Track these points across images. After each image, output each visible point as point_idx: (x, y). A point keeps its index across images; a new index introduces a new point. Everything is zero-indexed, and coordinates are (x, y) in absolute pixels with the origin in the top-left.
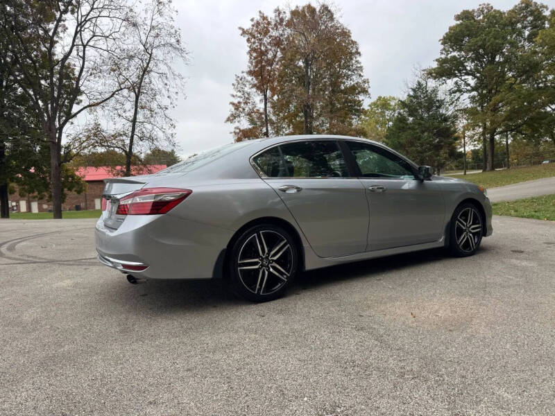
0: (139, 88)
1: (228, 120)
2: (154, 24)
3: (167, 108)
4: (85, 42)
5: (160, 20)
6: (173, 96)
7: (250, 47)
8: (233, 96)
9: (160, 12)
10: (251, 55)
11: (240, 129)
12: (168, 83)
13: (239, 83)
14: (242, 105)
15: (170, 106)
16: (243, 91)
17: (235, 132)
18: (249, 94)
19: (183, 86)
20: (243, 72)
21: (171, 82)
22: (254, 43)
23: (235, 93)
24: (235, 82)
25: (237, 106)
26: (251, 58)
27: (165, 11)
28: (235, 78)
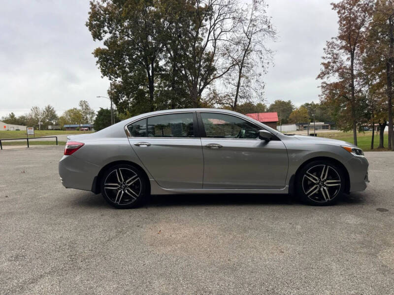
0: (242, 63)
1: (319, 77)
2: (253, 17)
3: (260, 75)
4: (216, 37)
5: (257, 14)
6: (266, 65)
7: (340, 17)
8: (324, 58)
9: (256, 9)
10: (341, 23)
11: (326, 84)
12: (263, 57)
13: (329, 47)
14: (332, 64)
15: (263, 73)
16: (333, 53)
17: (322, 86)
18: (337, 55)
19: (272, 57)
20: (332, 38)
21: (265, 56)
22: (344, 13)
23: (325, 55)
24: (326, 47)
25: (327, 66)
26: (341, 26)
27: (260, 7)
28: (326, 43)
